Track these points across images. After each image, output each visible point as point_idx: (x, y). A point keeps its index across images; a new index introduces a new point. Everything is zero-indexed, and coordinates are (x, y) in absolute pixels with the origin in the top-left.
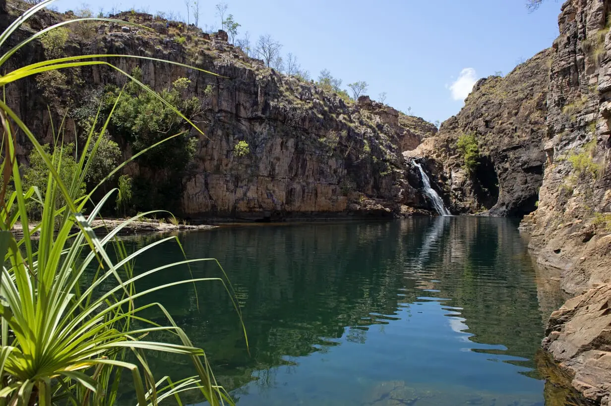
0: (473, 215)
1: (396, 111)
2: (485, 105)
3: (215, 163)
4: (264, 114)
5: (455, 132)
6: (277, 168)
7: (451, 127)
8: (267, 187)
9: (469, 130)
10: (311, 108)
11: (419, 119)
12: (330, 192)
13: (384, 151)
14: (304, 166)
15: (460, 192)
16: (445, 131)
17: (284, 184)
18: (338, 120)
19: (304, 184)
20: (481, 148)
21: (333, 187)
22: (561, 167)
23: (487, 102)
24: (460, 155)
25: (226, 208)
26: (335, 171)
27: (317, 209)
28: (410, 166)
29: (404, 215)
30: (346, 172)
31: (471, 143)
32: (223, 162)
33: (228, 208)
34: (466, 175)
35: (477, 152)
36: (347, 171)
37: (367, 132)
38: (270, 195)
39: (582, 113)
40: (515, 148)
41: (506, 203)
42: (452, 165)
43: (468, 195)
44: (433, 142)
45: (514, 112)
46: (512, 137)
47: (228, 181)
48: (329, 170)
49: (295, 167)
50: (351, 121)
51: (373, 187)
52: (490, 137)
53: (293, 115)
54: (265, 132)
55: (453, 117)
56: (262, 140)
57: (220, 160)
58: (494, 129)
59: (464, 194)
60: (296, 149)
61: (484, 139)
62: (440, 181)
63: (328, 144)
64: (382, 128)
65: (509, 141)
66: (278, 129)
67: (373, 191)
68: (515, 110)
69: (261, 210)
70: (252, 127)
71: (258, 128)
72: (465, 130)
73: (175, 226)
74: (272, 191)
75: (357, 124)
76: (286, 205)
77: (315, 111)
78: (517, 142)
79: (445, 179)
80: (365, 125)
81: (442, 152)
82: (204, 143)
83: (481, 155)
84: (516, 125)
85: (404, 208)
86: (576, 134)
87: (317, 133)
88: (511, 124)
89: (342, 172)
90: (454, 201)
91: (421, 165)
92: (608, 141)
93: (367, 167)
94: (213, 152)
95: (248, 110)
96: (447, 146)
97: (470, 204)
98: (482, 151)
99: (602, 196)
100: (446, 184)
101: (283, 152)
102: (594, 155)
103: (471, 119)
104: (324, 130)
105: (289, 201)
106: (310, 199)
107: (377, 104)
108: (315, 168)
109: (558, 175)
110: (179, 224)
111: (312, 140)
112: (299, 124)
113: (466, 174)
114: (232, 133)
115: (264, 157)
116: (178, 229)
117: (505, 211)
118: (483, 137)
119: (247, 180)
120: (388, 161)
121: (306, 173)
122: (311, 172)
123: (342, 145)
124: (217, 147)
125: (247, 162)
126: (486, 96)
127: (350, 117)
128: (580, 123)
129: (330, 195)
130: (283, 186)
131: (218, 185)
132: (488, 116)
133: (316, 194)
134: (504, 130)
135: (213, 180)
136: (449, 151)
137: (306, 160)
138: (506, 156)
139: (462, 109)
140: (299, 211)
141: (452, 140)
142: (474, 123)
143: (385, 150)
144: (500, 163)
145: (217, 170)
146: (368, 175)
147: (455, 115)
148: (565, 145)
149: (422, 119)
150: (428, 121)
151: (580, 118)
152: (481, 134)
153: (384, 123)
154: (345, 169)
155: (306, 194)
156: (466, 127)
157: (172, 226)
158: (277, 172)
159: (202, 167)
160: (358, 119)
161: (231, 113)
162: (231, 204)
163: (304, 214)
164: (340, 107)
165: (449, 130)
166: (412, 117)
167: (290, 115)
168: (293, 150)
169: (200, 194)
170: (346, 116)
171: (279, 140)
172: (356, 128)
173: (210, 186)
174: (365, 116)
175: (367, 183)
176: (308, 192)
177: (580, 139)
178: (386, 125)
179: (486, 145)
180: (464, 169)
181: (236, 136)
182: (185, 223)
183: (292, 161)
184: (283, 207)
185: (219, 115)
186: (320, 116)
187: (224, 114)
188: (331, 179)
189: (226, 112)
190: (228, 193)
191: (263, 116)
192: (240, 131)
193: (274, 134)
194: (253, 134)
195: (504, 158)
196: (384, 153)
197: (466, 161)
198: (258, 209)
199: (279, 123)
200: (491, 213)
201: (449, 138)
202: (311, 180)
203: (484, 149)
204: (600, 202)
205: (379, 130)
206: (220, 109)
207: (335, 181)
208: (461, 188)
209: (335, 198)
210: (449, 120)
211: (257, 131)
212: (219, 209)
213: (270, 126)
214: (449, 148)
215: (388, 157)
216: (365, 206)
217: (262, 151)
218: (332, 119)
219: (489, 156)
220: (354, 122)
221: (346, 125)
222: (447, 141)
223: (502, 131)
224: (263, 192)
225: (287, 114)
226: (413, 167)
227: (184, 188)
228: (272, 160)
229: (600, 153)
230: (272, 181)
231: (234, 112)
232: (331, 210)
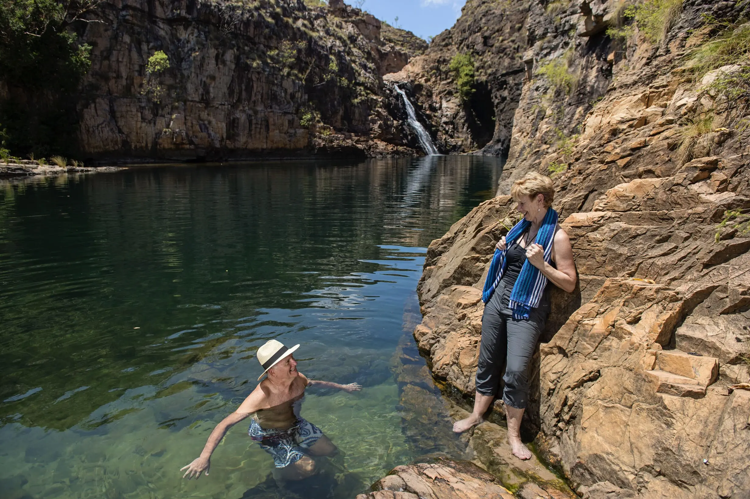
0: (465, 154)
1: (377, 20)
2: (484, 16)
3: (124, 82)
4: (189, 14)
5: (449, 50)
6: (211, 90)
7: (444, 43)
8: (199, 116)
9: (465, 48)
10: (257, 9)
11: (408, 33)
12: (286, 123)
13: (357, 71)
14: (249, 89)
15: (451, 126)
16: (436, 49)
17: (223, 113)
18: (295, 26)
19: (250, 112)
20: (477, 71)
21: (290, 117)
22: (539, 83)
23: (487, 12)
24: (453, 80)
25: (144, 145)
26: (293, 96)
27: (269, 145)
28: (391, 91)
29: (381, 154)
30: (306, 97)
31: (466, 65)
32: (135, 81)
33: (147, 145)
34: (459, 106)
35: (472, 76)
36: (309, 96)
37: (335, 45)
38: (204, 127)
39: (568, 12)
40: (515, 72)
41: (502, 139)
42: (443, 92)
43: (460, 130)
44: (421, 63)
45: (517, 26)
46: (513, 58)
47: (143, 108)
48: (283, 94)
49: (237, 89)
50: (313, 29)
51: (343, 118)
52: (488, 58)
53: (230, 16)
54: (193, 39)
55: (446, 30)
56: (188, 51)
57: (130, 79)
58: (494, 48)
59: (455, 129)
60: (237, 64)
61: (481, 60)
62: (428, 112)
63: (281, 59)
64: (356, 40)
65: (509, 63)
66: (211, 36)
67: (343, 124)
68: (519, 23)
69: (192, 147)
70: (174, 32)
71: (183, 35)
72: (460, 48)
73: (61, 168)
74: (206, 122)
75: (322, 34)
76: (228, 142)
77: (263, 12)
78: (518, 65)
79: (433, 109)
80: (333, 35)
81: (431, 76)
82: (105, 54)
83: (477, 80)
84: (518, 43)
85: (381, 145)
86: (560, 41)
87: (266, 44)
88: (513, 41)
89: (301, 97)
90: (444, 137)
91: (406, 92)
92: (586, 44)
93: (334, 92)
94: (119, 66)
95: (167, 7)
96: (438, 69)
97: (463, 141)
98: (478, 76)
99: (573, 116)
100: (435, 116)
101: (219, 68)
102: (571, 63)
103: (467, 34)
104: (277, 39)
105: (231, 135)
106: (260, 133)
107: (353, 10)
108: (264, 92)
109: (535, 93)
110: (67, 165)
111: (260, 53)
112: (240, 30)
113: (459, 103)
114: (144, 39)
115: (193, 75)
116: (65, 172)
117: (500, 149)
118: (481, 58)
119: (170, 106)
120: (362, 84)
121: (253, 98)
122: (260, 97)
123: (302, 61)
124: (125, 60)
125: (169, 81)
126: (486, 4)
127: (312, 23)
128: (564, 26)
129: (285, 128)
130: (222, 116)
131: (130, 113)
132: (487, 31)
133: (267, 127)
134: (505, 49)
135: (122, 106)
136: (440, 75)
137: (252, 80)
138: (505, 83)
139: (458, 20)
140: (246, 148)
141: (445, 61)
142: (470, 39)
143: (359, 71)
144: (498, 90)
145: (128, 92)
146: (336, 102)
147: (449, 28)
148: (546, 55)
149: (412, 33)
150: (419, 36)
151: (565, 19)
152: (478, 53)
153: (359, 35)
154: (305, 93)
155: (254, 126)
156: (461, 44)
157: (57, 168)
158: (212, 95)
159: (105, 88)
160: (324, 27)
161: (142, 11)
162: (150, 139)
163: (254, 153)
164: (299, 10)
165: (441, 47)
166: (400, 30)
167: (227, 17)
168: (233, 66)
169: (103, 125)
170: (306, 22)
171: (213, 52)
172: (321, 38)
173: (118, 114)
174: (333, 24)
175: (335, 113)
176: (257, 124)
177: (562, 47)
178: (361, 36)
179: (483, 67)
180: (457, 97)
181: (151, 45)
182: (76, 163)
183: (232, 81)
184: (224, 143)
185: (124, 13)
186: (270, 20)
187: (131, 12)
188: (287, 107)
189: (134, 9)
190: (144, 125)
191: (188, 16)
192: (157, 38)
193: (204, 42)
194: (177, 43)
195: (502, 85)
196: (357, 74)
197: (459, 87)
198: (188, 146)
199: (212, 27)
200: (485, 151)
201: (440, 57)
202: (260, 108)
203: (481, 72)
204: (570, 122)
205: (351, 42)
206: (124, 3)
207: (292, 109)
208: (451, 122)
209: (292, 131)
210: (441, 35)
211: (181, 38)
212: (133, 146)
213: (199, 31)
214: (440, 71)
215: (362, 79)
216: (332, 141)
217: (190, 67)
218: (287, 25)
219: (486, 82)
220: (318, 31)
221: (305, 33)
222: (439, 61)
223: (502, 50)
224: (194, 123)
225: (222, 14)
226: (395, 93)
227: (80, 117)
228: (204, 79)
229: (577, 62)
230: (206, 108)
231: (147, 9)
232: (288, 146)
